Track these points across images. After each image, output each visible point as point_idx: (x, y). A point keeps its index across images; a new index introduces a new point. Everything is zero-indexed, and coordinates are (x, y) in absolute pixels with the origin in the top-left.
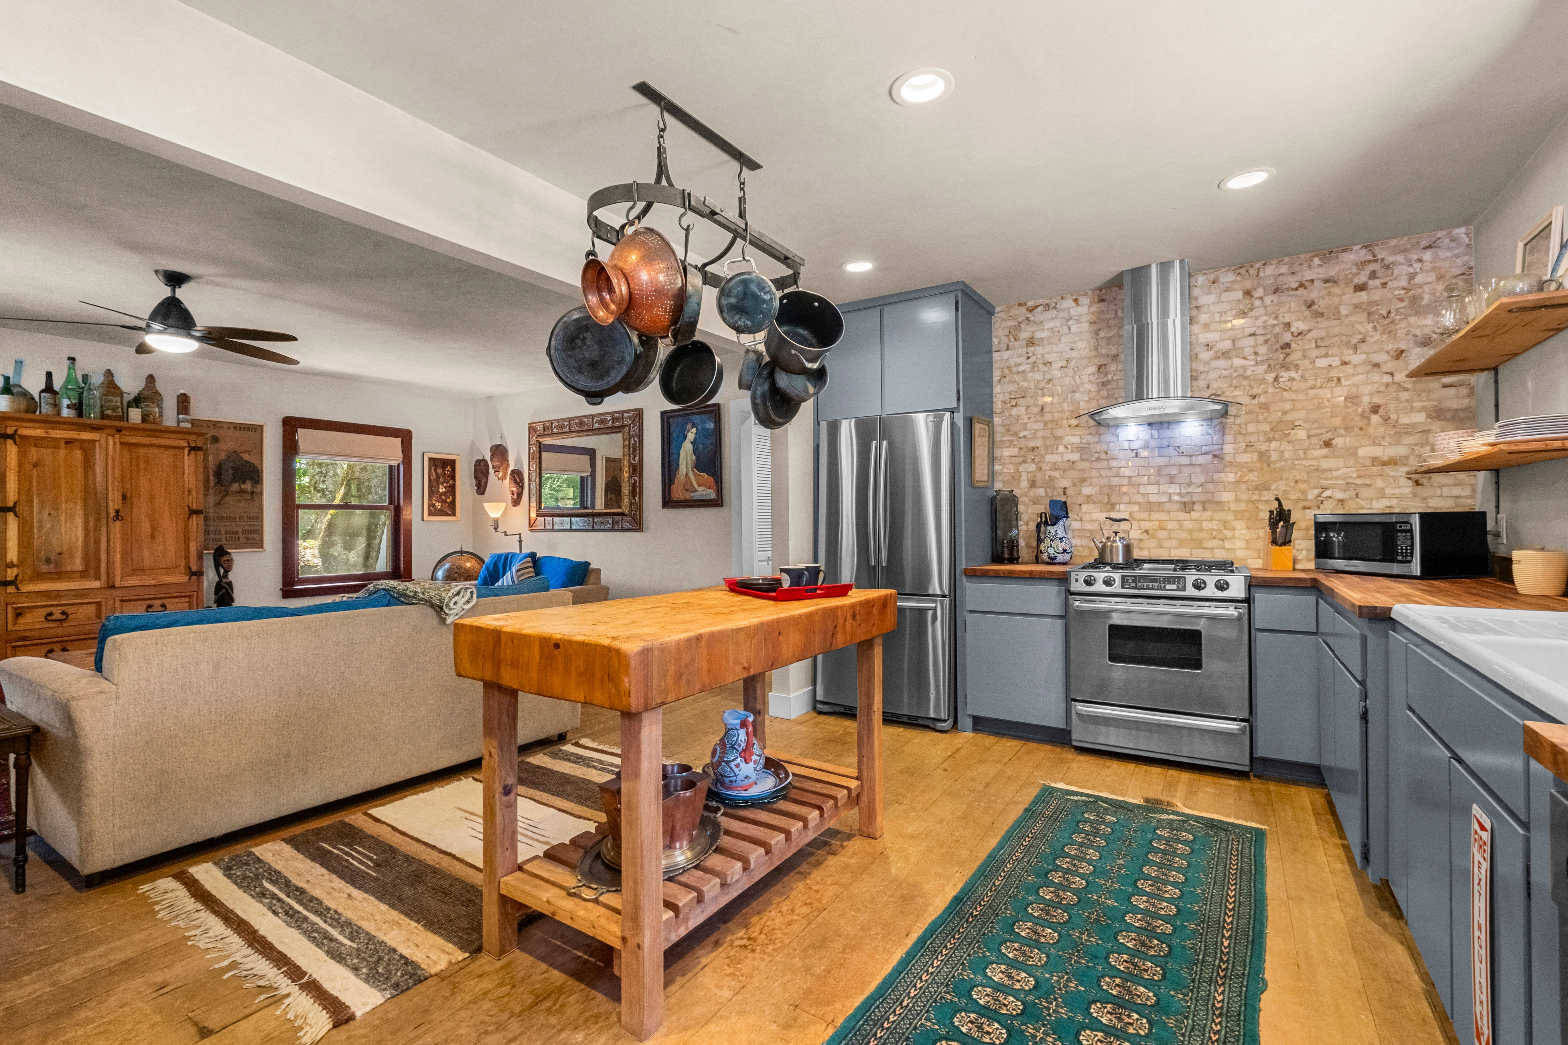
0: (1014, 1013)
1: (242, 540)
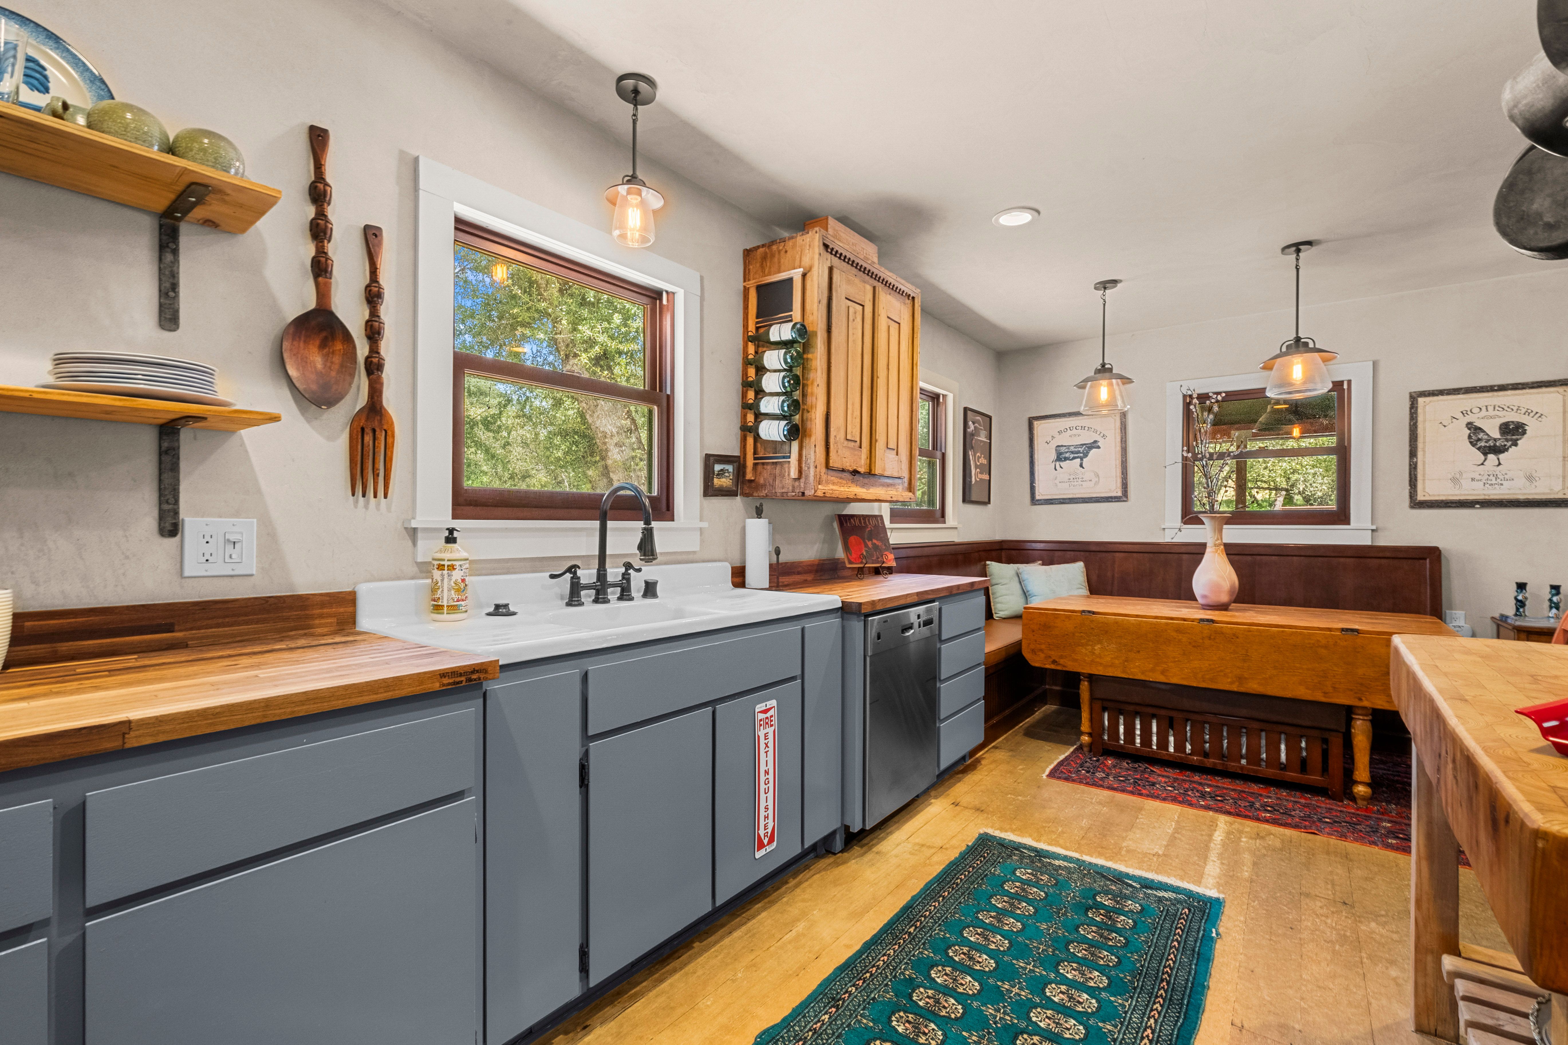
0: (1039, 1010)
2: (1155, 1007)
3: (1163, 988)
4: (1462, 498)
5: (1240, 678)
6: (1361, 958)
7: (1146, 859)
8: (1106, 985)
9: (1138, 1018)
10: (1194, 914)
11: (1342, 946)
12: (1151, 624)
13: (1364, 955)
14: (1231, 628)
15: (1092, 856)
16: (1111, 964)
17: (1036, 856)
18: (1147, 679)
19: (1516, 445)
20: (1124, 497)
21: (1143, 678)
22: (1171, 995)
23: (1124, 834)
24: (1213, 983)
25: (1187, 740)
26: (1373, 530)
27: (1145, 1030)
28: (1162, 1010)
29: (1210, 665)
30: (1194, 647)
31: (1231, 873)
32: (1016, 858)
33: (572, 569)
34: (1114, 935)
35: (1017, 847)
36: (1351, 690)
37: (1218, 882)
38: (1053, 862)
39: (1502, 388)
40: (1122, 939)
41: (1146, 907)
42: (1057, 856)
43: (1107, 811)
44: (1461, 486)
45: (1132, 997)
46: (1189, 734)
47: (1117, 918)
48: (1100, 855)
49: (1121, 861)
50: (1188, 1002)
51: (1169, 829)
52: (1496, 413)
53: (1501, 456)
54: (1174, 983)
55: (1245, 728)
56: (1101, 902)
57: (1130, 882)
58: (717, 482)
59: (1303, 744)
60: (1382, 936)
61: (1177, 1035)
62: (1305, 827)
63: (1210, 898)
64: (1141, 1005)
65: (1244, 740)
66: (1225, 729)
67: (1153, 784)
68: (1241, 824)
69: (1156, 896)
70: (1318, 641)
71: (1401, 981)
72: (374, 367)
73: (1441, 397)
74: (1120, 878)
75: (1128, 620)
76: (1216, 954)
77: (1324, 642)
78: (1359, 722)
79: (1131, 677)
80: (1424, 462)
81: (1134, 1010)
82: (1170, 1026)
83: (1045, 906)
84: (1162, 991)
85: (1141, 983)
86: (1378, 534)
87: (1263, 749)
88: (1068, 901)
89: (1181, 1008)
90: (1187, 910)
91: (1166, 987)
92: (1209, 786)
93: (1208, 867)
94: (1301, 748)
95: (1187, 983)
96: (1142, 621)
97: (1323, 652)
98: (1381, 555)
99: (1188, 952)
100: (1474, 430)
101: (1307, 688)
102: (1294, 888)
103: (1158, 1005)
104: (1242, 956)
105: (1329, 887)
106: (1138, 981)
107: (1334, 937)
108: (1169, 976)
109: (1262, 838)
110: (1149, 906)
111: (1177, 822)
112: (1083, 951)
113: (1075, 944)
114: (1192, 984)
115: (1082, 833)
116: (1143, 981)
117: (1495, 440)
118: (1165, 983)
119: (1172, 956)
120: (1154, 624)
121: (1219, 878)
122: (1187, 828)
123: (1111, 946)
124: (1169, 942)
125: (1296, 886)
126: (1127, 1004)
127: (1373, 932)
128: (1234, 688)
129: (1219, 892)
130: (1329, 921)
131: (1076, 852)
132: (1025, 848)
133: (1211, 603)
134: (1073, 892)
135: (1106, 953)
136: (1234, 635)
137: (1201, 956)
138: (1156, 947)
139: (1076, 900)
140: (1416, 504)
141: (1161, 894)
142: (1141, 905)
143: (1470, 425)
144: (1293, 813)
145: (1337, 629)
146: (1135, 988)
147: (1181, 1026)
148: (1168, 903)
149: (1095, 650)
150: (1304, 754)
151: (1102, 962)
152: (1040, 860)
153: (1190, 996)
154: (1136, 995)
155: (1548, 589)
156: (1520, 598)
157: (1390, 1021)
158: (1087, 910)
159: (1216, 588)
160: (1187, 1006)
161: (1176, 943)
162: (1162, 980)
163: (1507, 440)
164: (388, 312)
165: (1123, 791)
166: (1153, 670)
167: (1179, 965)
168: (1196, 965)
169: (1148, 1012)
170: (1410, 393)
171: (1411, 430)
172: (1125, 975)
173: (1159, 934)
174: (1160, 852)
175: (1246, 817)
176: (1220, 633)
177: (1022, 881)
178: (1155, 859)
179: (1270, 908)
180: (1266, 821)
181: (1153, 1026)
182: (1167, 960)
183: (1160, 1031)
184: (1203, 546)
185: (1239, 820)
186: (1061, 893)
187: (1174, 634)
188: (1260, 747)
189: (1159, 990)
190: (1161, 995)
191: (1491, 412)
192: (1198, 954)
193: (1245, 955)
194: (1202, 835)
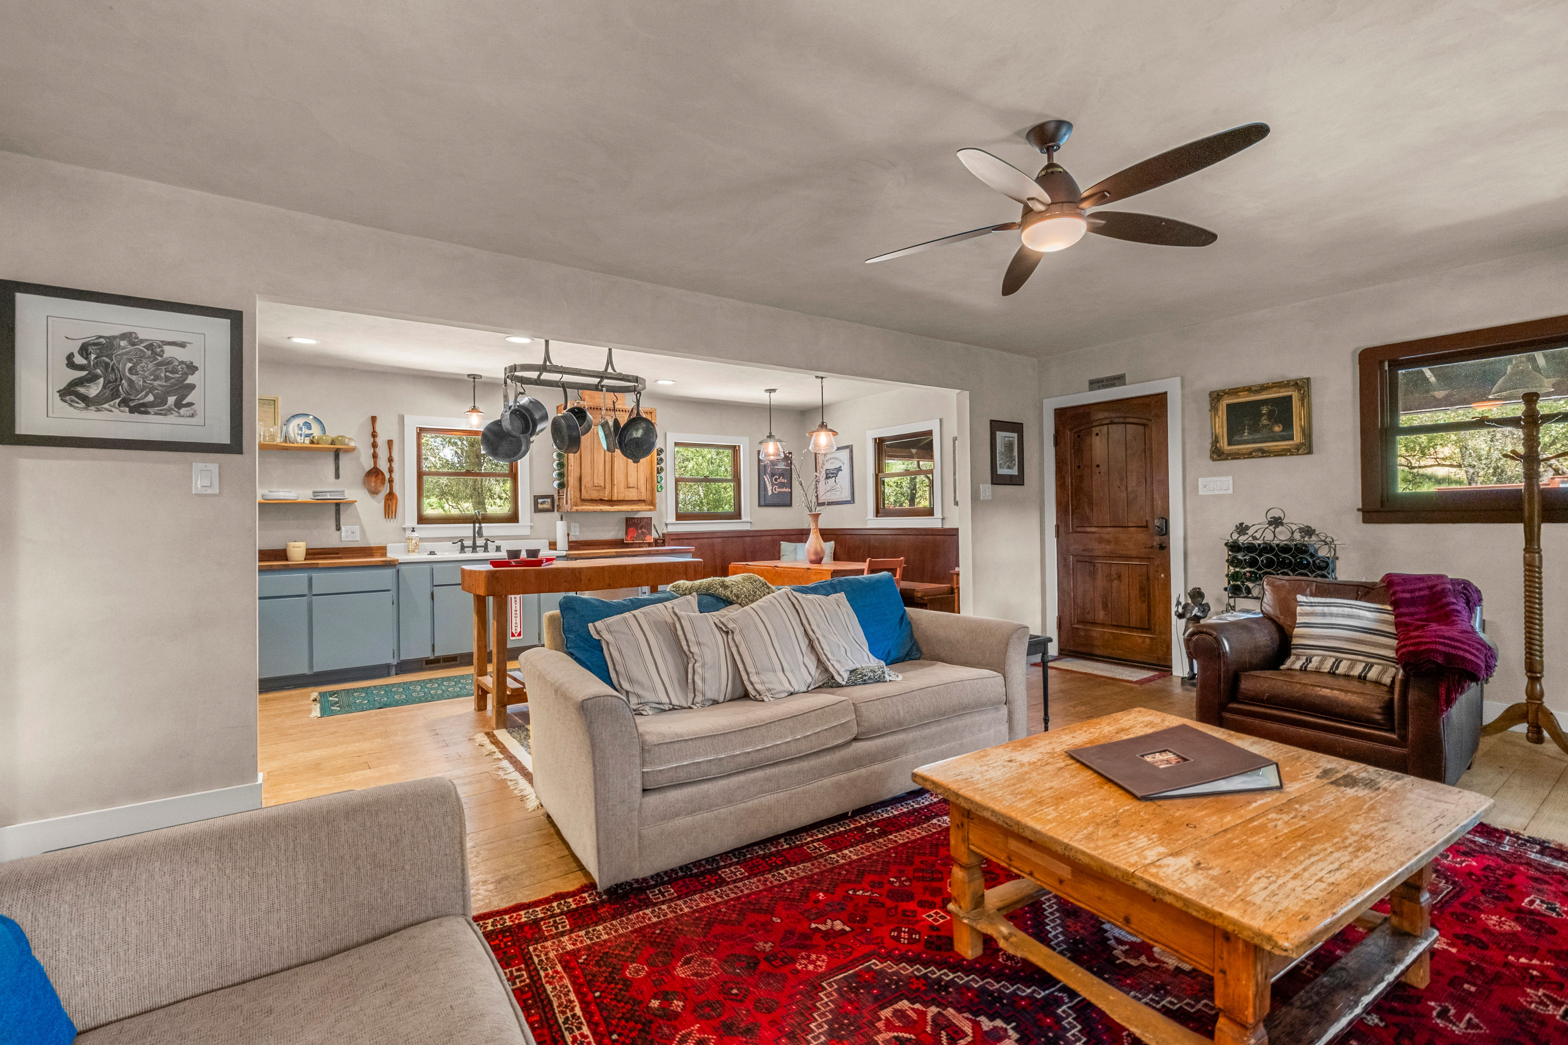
20: (852, 501)
33: (461, 541)
58: (540, 506)
72: (391, 481)
164: (395, 465)
184: (810, 530)
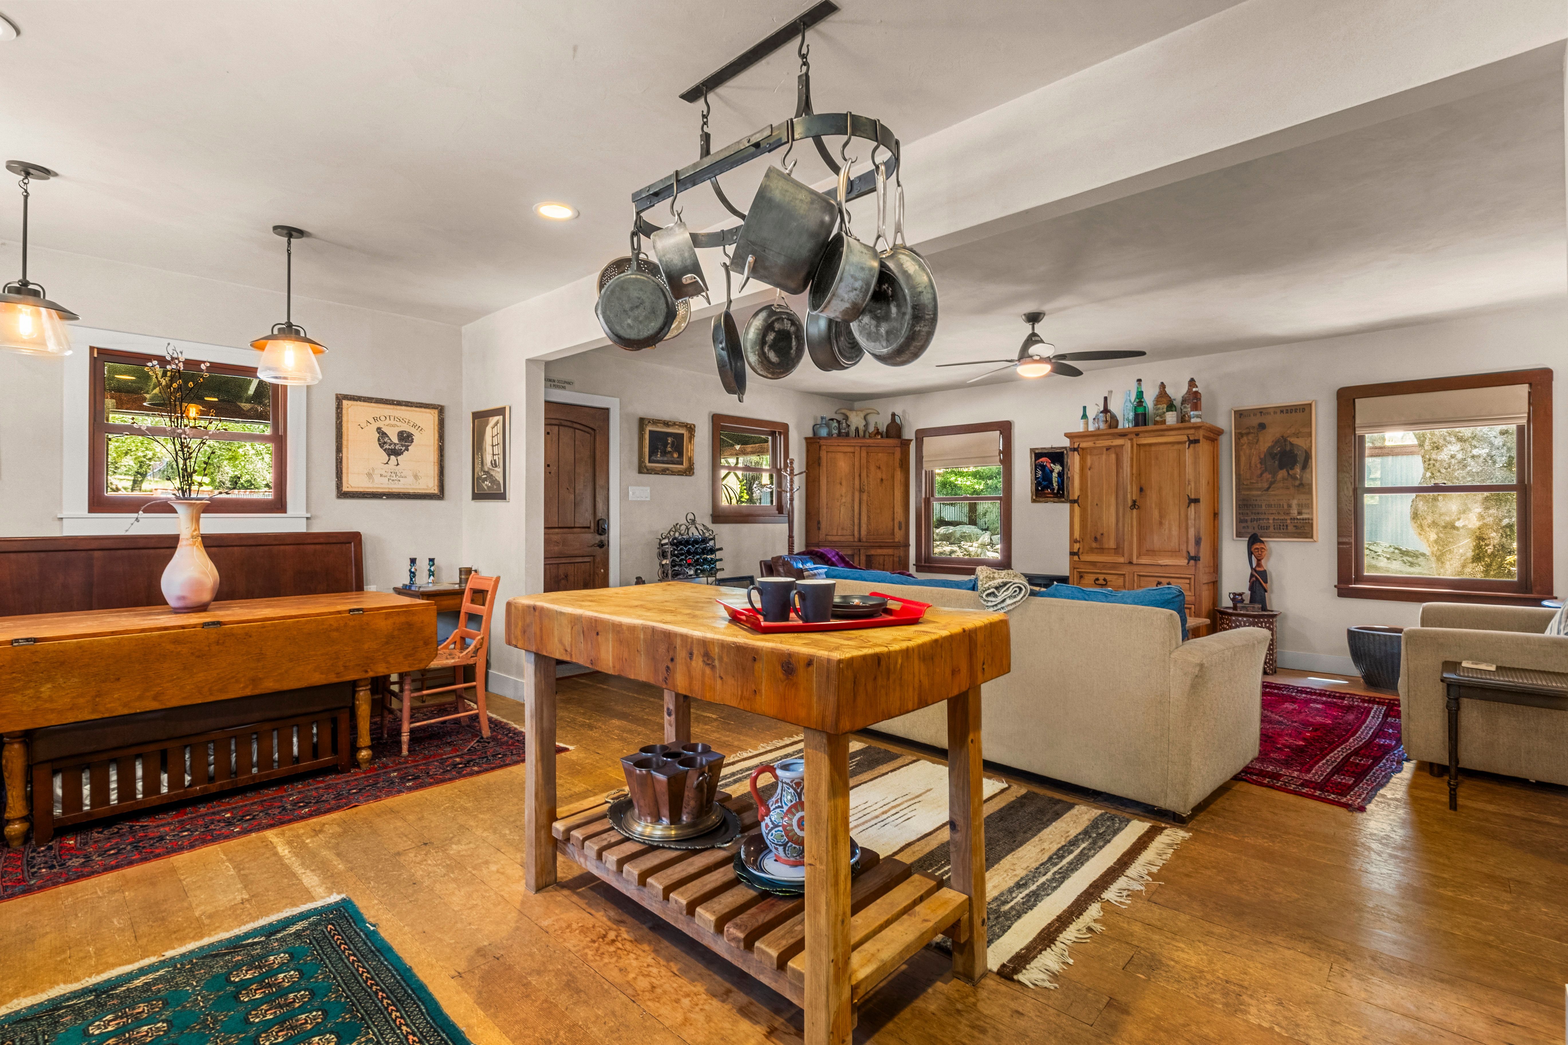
1: (1291, 528)
2: (394, 1017)
3: (383, 997)
4: (374, 490)
5: (253, 680)
6: (470, 872)
7: (238, 912)
8: (335, 1040)
9: (392, 1037)
10: (339, 925)
11: (453, 872)
12: (137, 639)
13: (469, 869)
14: (244, 628)
15: (174, 948)
16: (319, 1020)
17: (97, 996)
18: (132, 711)
19: (408, 450)
21: (126, 711)
22: (395, 997)
23: (186, 904)
24: (409, 961)
25: (185, 772)
26: (307, 518)
27: (407, 1039)
28: (401, 1014)
29: (218, 674)
30: (199, 657)
31: (329, 874)
32: (69, 1018)
34: (292, 996)
35: (55, 1006)
36: (359, 665)
37: (327, 888)
38: (131, 986)
39: (399, 403)
40: (303, 992)
41: (291, 950)
42: (130, 977)
43: (133, 894)
44: (373, 481)
45: (369, 1027)
46: (188, 763)
47: (276, 980)
48: (182, 941)
49: (215, 930)
50: (412, 990)
51: (229, 871)
52: (395, 422)
53: (399, 458)
54: (387, 987)
55: (255, 733)
56: (241, 980)
57: (250, 941)
59: (315, 731)
60: (466, 850)
61: (432, 1018)
62: (346, 805)
63: (336, 903)
64: (382, 1026)
65: (255, 746)
66: (233, 742)
67: (161, 838)
68: (290, 830)
69: (291, 935)
70: (331, 625)
71: (501, 870)
73: (359, 403)
74: (235, 945)
75: (98, 641)
76: (389, 941)
77: (335, 625)
78: (361, 693)
79: (106, 715)
80: (347, 458)
81: (382, 1034)
82: (420, 1018)
83: (182, 1033)
84: (385, 1001)
85: (362, 1011)
86: (313, 521)
87: (276, 749)
88: (203, 1007)
89: (412, 999)
90: (330, 926)
91: (384, 995)
92: (227, 811)
93: (304, 881)
94: (313, 735)
95: (395, 978)
96: (122, 638)
97: (335, 634)
98: (316, 541)
99: (369, 956)
100: (382, 434)
101: (322, 673)
102: (385, 855)
103: (394, 1014)
104: (406, 928)
105: (405, 839)
106: (358, 1011)
107: (444, 871)
108: (377, 985)
109: (321, 831)
110: (294, 947)
111: (230, 860)
112: (280, 1034)
113: (263, 1035)
114: (400, 975)
115: (128, 934)
116: (363, 1007)
117: (395, 444)
118: (380, 994)
119: (361, 969)
120: (142, 639)
121: (323, 883)
122: (247, 860)
123: (299, 1007)
124: (346, 961)
125: (386, 852)
126: (371, 1036)
127: (459, 852)
128: (248, 692)
129: (339, 893)
130: (429, 862)
131: (148, 956)
132: (68, 999)
133: (189, 605)
134: (198, 995)
135: (303, 1016)
136: (246, 634)
137: (382, 950)
138: (340, 974)
139: (211, 999)
140: (342, 494)
141: (293, 929)
142: (285, 953)
143: (379, 430)
144: (324, 798)
145: (345, 611)
146: (363, 1019)
147: (427, 1010)
148: (308, 932)
149: (41, 692)
150: (315, 740)
151: (309, 1027)
152: (112, 997)
153: (408, 985)
154: (370, 1023)
155: (428, 561)
156: (413, 570)
157: (520, 898)
158: (236, 997)
159: (197, 585)
160: (414, 993)
161: (352, 958)
162: (376, 993)
163: (402, 446)
165: (131, 863)
166: (140, 698)
167: (375, 971)
168: (386, 960)
169: (393, 1025)
170: (337, 395)
171: (337, 428)
172: (342, 1017)
173: (330, 961)
174: (246, 896)
175: (290, 821)
176: (231, 635)
177: (112, 1034)
178: (248, 906)
179: (385, 880)
180: (310, 815)
181: (409, 1030)
182: (361, 975)
183: (418, 1028)
185: (285, 828)
186: (184, 1007)
187: (171, 647)
188: (272, 747)
189: (382, 1002)
190: (388, 1004)
191: (392, 422)
192: (379, 951)
193: (407, 925)
194: (268, 858)
